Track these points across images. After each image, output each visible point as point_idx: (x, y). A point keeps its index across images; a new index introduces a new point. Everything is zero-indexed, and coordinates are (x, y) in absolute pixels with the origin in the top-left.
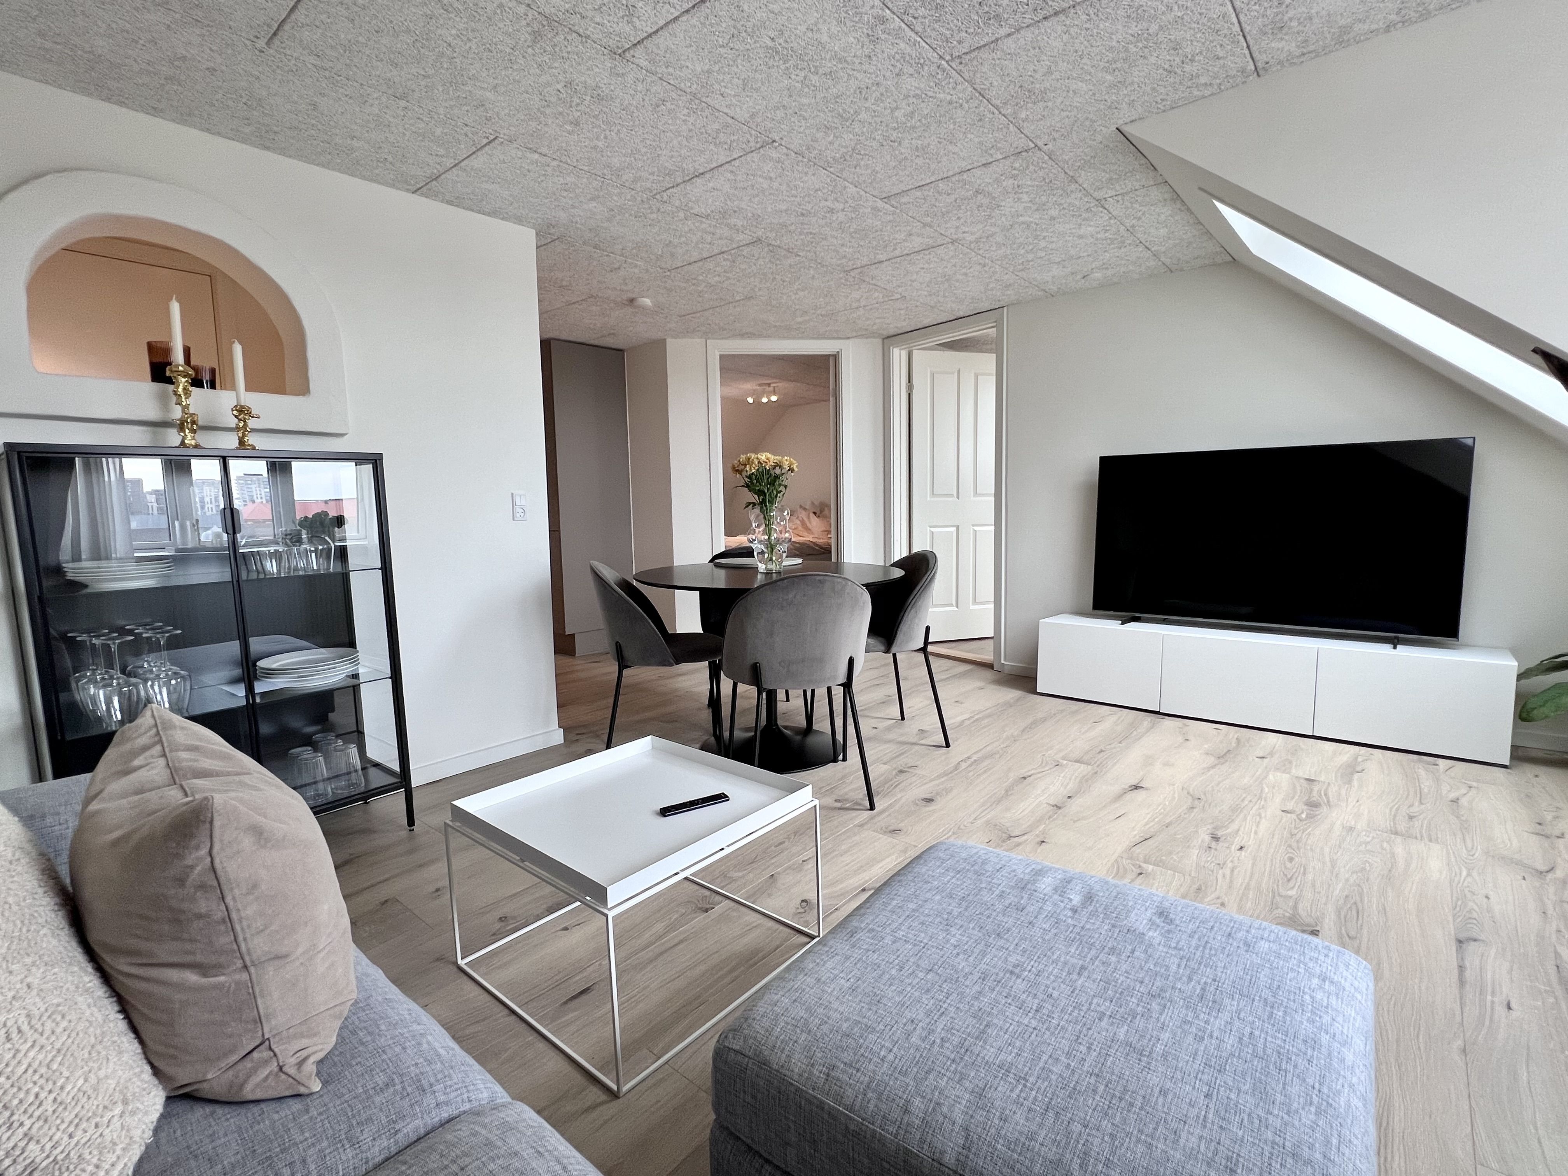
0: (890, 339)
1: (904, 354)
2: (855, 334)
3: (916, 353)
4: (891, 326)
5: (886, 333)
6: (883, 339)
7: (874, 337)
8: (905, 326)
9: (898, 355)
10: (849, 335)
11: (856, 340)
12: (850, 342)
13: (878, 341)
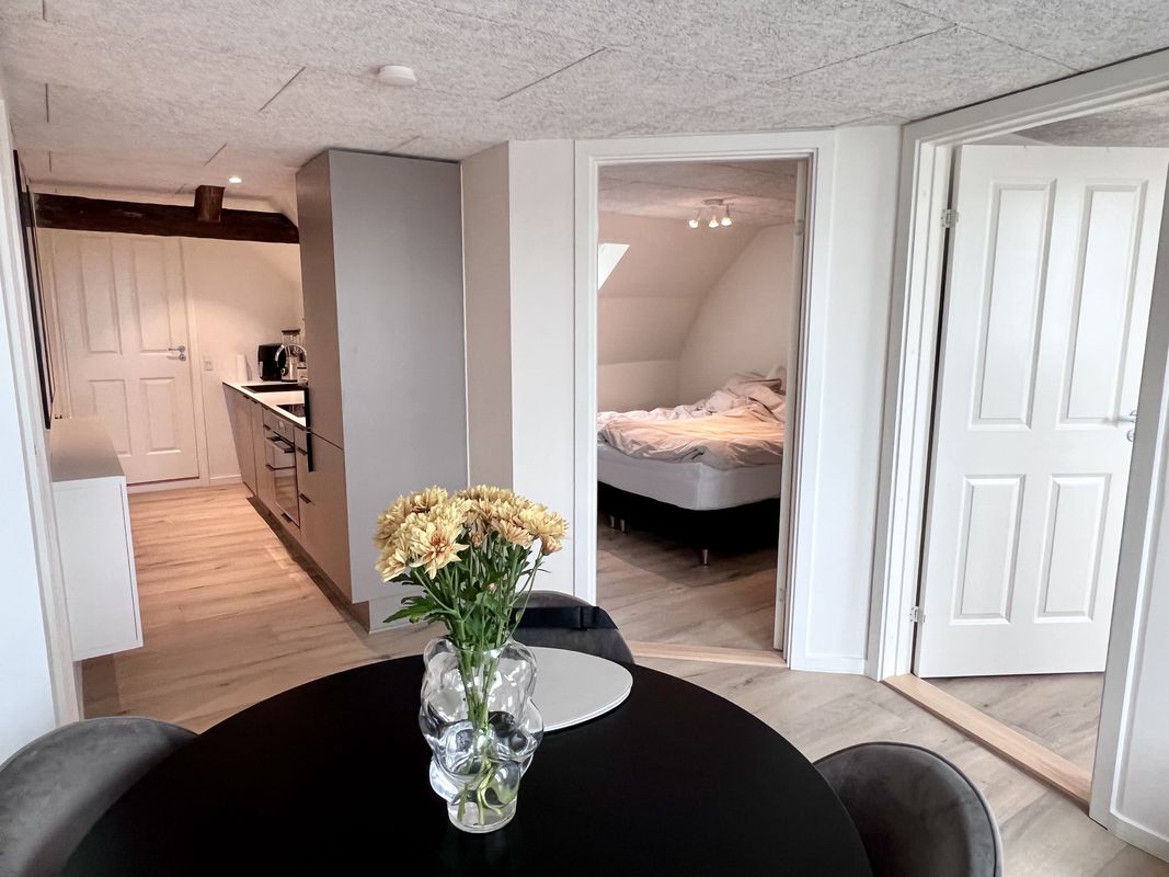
0: (914, 126)
1: (943, 153)
2: (843, 119)
3: (967, 152)
4: (919, 99)
5: (907, 114)
6: (903, 126)
7: (883, 123)
8: (950, 97)
9: (931, 157)
10: (833, 122)
11: (846, 130)
12: (837, 133)
13: (892, 132)
